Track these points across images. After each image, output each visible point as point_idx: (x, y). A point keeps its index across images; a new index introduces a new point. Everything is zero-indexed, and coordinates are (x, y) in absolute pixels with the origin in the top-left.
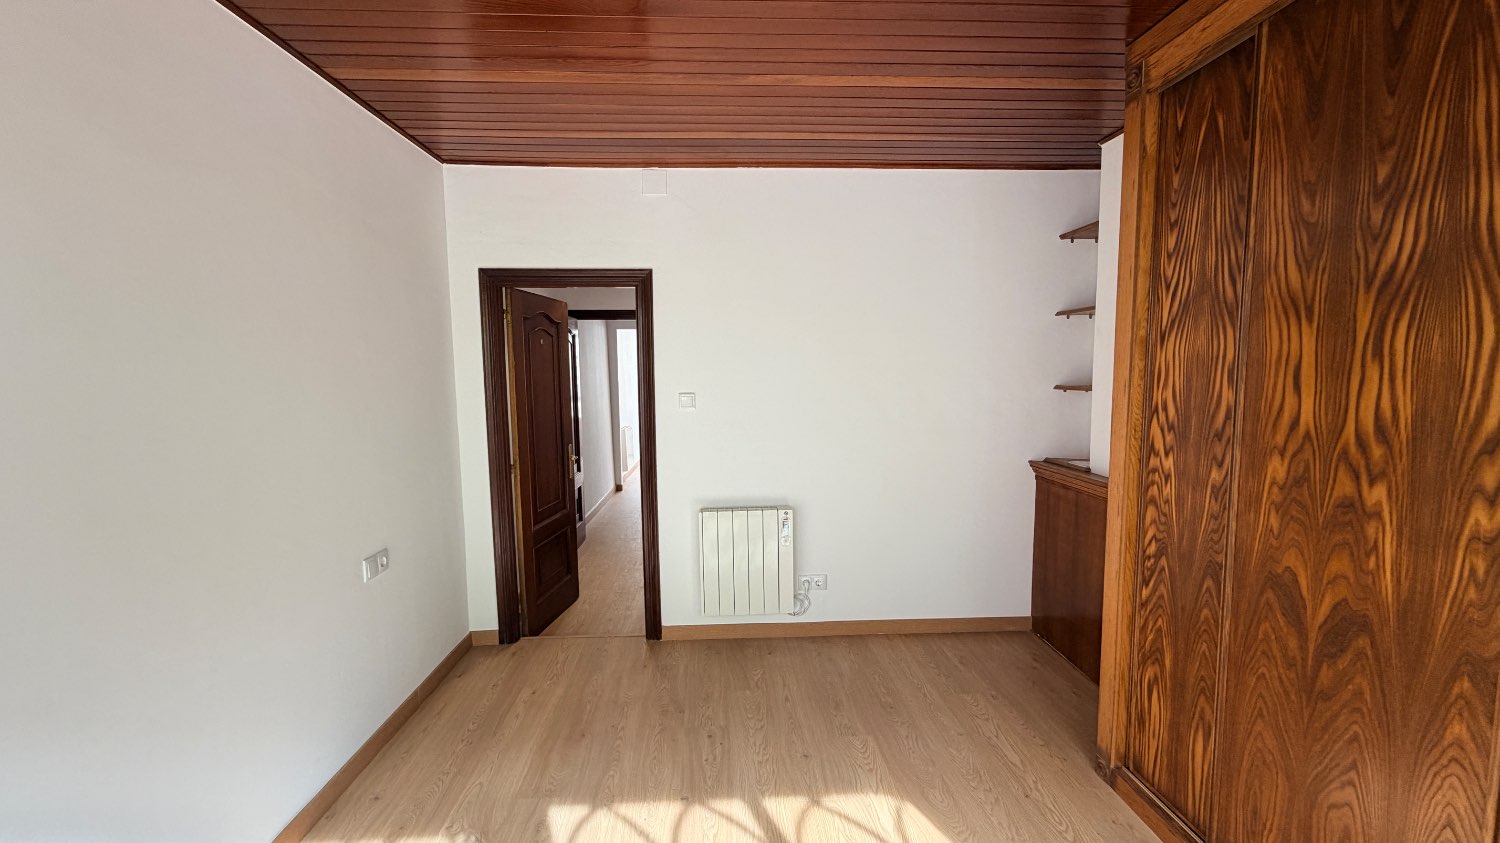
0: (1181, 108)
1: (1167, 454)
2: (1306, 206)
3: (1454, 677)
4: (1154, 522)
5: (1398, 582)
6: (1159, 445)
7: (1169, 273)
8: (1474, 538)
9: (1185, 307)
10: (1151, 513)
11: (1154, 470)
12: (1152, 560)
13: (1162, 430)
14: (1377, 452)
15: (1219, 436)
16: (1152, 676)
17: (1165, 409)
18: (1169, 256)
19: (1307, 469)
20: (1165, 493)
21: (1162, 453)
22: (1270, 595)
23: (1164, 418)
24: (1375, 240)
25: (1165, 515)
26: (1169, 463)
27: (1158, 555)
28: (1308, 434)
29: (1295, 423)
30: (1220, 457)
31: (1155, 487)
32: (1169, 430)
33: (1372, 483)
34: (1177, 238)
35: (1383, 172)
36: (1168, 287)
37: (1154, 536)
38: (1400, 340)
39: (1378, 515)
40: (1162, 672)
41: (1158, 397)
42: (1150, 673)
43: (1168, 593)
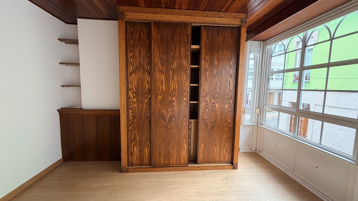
0: (132, 27)
1: (134, 98)
2: (162, 56)
4: (132, 112)
5: (177, 110)
6: (132, 96)
7: (131, 61)
8: (184, 101)
9: (136, 68)
10: (130, 111)
11: (131, 102)
12: (132, 121)
13: (132, 93)
14: (174, 93)
15: (146, 93)
16: (134, 144)
17: (133, 89)
18: (131, 58)
19: (164, 96)
20: (134, 106)
21: (133, 98)
22: (160, 118)
23: (132, 91)
24: (172, 63)
25: (135, 110)
26: (135, 100)
27: (133, 119)
28: (164, 91)
29: (162, 90)
30: (147, 97)
31: (131, 105)
32: (134, 93)
33: (173, 97)
34: (133, 55)
35: (172, 55)
36: (131, 64)
37: (132, 116)
38: (175, 78)
39: (174, 101)
40: (136, 142)
41: (130, 86)
42: (133, 143)
43: (137, 126)
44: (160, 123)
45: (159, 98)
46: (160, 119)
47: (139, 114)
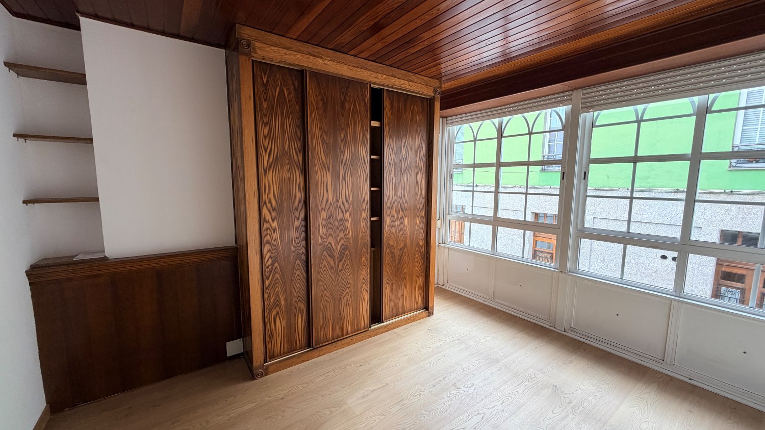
0: (265, 74)
1: (273, 221)
2: (325, 137)
3: (362, 249)
4: (269, 251)
5: (352, 234)
6: (268, 218)
7: (266, 144)
8: (363, 219)
9: (276, 159)
10: (266, 248)
11: (267, 229)
12: (270, 267)
13: (269, 211)
14: (346, 205)
15: (297, 209)
16: (275, 313)
17: (270, 202)
18: (265, 137)
19: (331, 211)
20: (274, 237)
21: (270, 220)
23: (270, 206)
24: (342, 152)
25: (275, 246)
26: (275, 224)
27: (272, 264)
28: (331, 203)
29: (327, 200)
30: (298, 217)
31: (269, 236)
32: (273, 211)
33: (346, 213)
34: (269, 131)
35: (343, 136)
36: (266, 150)
37: (270, 257)
38: (348, 178)
39: (348, 220)
40: (280, 308)
41: (265, 197)
42: (274, 313)
43: (280, 276)
44: (325, 263)
45: (323, 216)
46: (324, 255)
47: (284, 251)
